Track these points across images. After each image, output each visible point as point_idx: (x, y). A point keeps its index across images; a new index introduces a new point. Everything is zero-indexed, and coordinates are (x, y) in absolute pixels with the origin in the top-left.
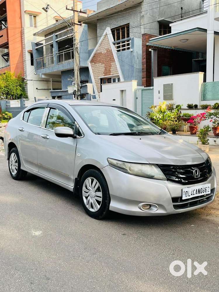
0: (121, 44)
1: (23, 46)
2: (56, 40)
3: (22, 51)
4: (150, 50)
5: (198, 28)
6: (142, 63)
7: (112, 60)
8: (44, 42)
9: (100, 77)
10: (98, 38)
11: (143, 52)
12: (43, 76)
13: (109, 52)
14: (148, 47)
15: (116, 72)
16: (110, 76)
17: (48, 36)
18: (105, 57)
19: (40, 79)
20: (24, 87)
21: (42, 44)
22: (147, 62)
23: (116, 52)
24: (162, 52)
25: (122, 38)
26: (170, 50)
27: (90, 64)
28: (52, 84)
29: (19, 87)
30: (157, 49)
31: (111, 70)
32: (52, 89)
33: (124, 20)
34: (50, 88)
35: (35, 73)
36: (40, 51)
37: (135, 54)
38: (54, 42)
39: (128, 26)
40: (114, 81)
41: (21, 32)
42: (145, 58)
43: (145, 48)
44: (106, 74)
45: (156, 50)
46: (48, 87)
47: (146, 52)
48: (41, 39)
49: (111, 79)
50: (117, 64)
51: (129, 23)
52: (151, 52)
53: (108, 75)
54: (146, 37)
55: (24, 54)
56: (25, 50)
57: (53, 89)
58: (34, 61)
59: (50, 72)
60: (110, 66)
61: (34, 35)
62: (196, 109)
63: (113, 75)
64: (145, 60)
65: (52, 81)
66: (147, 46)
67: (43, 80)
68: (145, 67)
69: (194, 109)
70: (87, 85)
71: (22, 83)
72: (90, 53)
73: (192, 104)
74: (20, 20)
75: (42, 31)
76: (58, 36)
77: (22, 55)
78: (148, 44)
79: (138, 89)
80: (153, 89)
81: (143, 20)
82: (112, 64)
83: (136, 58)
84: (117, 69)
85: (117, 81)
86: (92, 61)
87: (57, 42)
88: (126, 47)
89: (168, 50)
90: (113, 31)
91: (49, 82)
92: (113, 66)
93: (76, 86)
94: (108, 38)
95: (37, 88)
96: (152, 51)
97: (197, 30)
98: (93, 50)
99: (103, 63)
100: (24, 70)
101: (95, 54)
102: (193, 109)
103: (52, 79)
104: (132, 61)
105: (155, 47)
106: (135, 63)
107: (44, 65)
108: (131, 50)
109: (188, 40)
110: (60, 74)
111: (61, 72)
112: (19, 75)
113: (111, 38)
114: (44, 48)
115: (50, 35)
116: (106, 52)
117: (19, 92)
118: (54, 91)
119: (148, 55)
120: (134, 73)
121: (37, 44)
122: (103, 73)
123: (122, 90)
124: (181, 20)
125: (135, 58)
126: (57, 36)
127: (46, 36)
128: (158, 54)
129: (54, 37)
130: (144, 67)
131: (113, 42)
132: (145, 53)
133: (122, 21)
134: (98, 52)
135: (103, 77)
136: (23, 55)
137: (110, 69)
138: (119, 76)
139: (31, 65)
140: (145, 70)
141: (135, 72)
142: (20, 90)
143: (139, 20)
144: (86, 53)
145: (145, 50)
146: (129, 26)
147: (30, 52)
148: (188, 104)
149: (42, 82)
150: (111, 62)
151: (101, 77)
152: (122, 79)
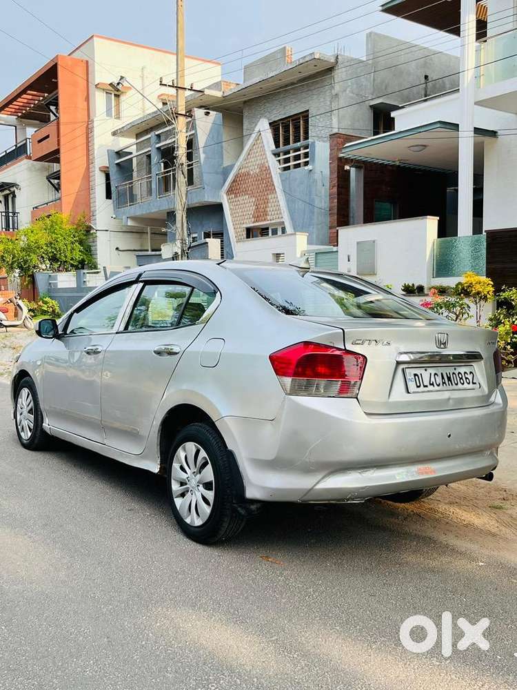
0: (292, 154)
1: (91, 157)
2: (158, 146)
3: (88, 168)
4: (347, 167)
5: (440, 122)
6: (330, 196)
7: (270, 188)
8: (133, 149)
9: (245, 226)
10: (245, 139)
11: (331, 172)
12: (130, 223)
13: (265, 170)
14: (342, 162)
15: (277, 214)
16: (265, 223)
17: (142, 137)
18: (256, 183)
19: (124, 229)
20: (91, 244)
21: (131, 153)
22: (339, 194)
23: (279, 171)
24: (374, 172)
25: (285, 145)
26: (395, 169)
27: (225, 196)
28: (151, 239)
29: (77, 246)
30: (362, 165)
31: (268, 209)
32: (150, 249)
33: (297, 104)
34: (146, 248)
35: (114, 216)
36: (125, 169)
37: (317, 176)
38: (152, 149)
39: (305, 115)
40: (275, 232)
41: (87, 128)
42: (336, 184)
43: (335, 164)
44: (257, 218)
45: (362, 167)
46: (141, 246)
47: (338, 173)
48: (127, 143)
49: (267, 229)
50: (279, 198)
51: (308, 110)
52: (348, 172)
53: (262, 220)
54: (339, 140)
55: (91, 174)
56: (94, 167)
57: (153, 250)
58: (113, 189)
59: (144, 213)
60: (266, 201)
61: (114, 134)
62: (419, 296)
63: (273, 222)
64: (335, 190)
65: (152, 233)
66: (340, 159)
67: (130, 231)
68: (336, 204)
69: (417, 296)
70: (207, 243)
71: (85, 235)
72: (225, 172)
73: (413, 285)
74: (86, 103)
75: (130, 125)
76: (162, 138)
77: (87, 177)
78: (342, 155)
79: (309, 252)
80: (337, 251)
81: (337, 103)
82: (270, 197)
83: (320, 184)
84: (280, 208)
85: (280, 232)
86: (230, 192)
87: (158, 149)
88: (302, 161)
89: (391, 168)
90: (274, 126)
91: (145, 235)
92: (271, 201)
93: (178, 243)
94: (263, 142)
95: (117, 249)
96: (353, 170)
97: (438, 125)
98: (232, 167)
99: (252, 195)
100: (92, 209)
101: (236, 176)
102: (413, 296)
103: (151, 229)
104: (310, 192)
105: (358, 161)
106: (316, 195)
107: (132, 199)
108: (309, 167)
109: (425, 146)
110: (165, 217)
111: (168, 213)
112: (80, 220)
113: (268, 142)
114: (134, 160)
115: (147, 134)
116: (258, 171)
117: (78, 256)
118: (154, 253)
119: (342, 180)
120: (315, 217)
121: (119, 154)
122: (251, 216)
123: (277, 254)
124: (425, 100)
125: (316, 185)
126: (159, 136)
127: (138, 136)
128: (365, 178)
129: (154, 139)
130: (333, 205)
131: (272, 151)
132: (336, 175)
133: (293, 106)
134: (243, 170)
135: (252, 225)
136: (89, 178)
137: (266, 207)
138: (283, 222)
139: (107, 198)
140: (336, 211)
141: (315, 214)
142: (80, 251)
143: (329, 103)
144: (217, 173)
145: (336, 169)
146: (308, 116)
147: (104, 171)
148: (405, 284)
149: (128, 235)
150: (268, 192)
151: (249, 226)
152: (289, 229)
